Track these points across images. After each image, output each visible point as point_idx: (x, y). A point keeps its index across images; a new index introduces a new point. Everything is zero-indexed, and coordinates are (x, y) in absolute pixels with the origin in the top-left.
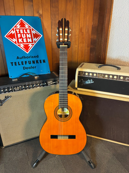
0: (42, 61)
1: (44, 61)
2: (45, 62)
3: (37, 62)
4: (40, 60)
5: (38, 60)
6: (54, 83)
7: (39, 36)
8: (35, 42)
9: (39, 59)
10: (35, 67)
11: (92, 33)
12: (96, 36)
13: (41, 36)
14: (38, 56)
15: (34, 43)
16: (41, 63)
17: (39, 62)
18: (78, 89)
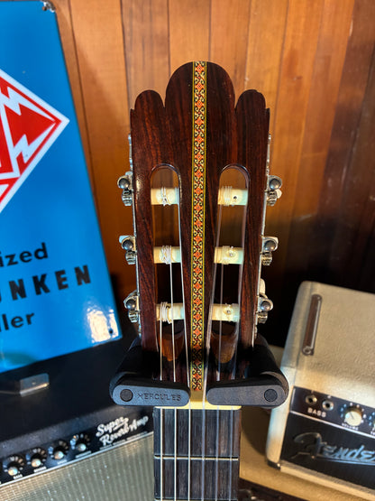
0: (71, 277)
1: (82, 276)
2: (88, 281)
3: (40, 284)
4: (59, 274)
5: (44, 276)
6: (135, 425)
7: (48, 123)
8: (22, 166)
9: (48, 268)
10: (29, 317)
11: (347, 77)
12: (360, 94)
13: (58, 122)
14: (42, 252)
15: (15, 173)
16: (61, 287)
17: (51, 282)
18: (286, 469)
